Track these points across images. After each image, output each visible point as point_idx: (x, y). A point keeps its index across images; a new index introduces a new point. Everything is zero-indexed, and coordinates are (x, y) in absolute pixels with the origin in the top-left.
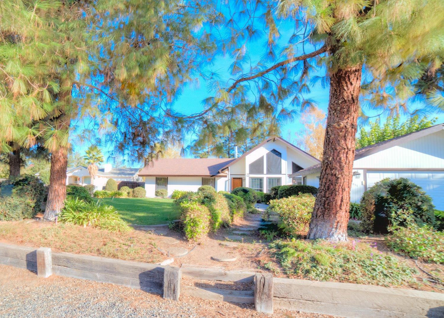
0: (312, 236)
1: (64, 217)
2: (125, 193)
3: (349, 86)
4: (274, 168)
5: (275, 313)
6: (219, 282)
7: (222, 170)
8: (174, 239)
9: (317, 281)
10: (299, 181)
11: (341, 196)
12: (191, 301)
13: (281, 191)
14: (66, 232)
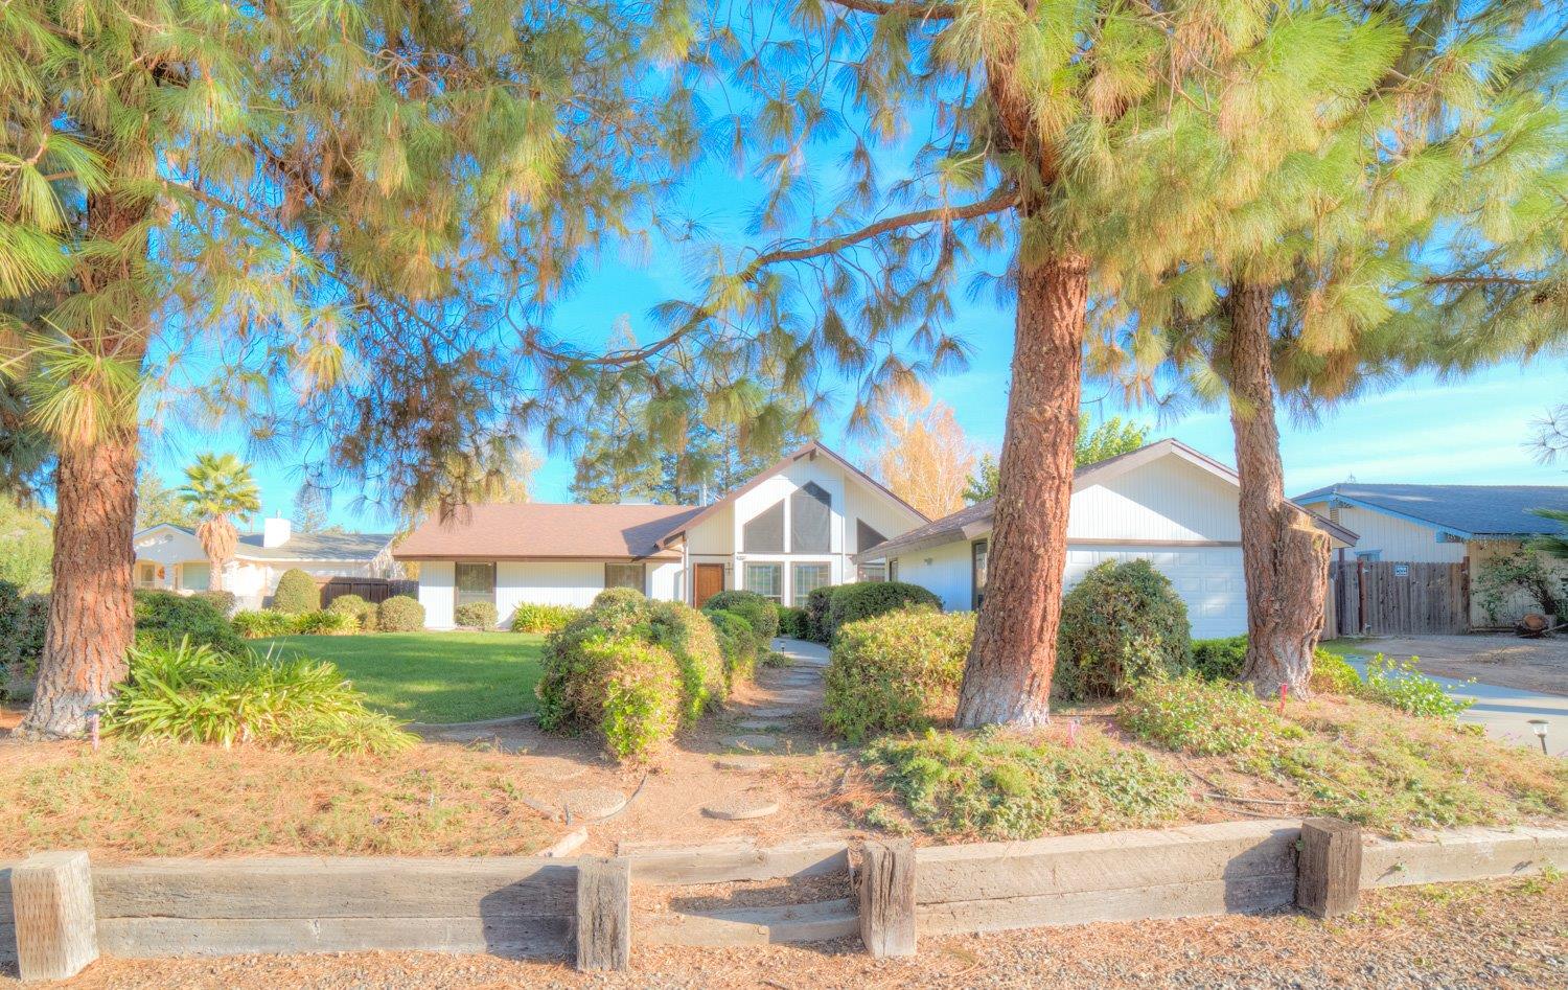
0: (969, 721)
1: (130, 715)
2: (349, 617)
3: (1065, 308)
4: (813, 536)
5: (919, 950)
6: (744, 886)
7: (667, 541)
8: (569, 763)
9: (1017, 842)
10: (880, 573)
11: (1042, 606)
12: (670, 961)
13: (838, 600)
14: (149, 774)
